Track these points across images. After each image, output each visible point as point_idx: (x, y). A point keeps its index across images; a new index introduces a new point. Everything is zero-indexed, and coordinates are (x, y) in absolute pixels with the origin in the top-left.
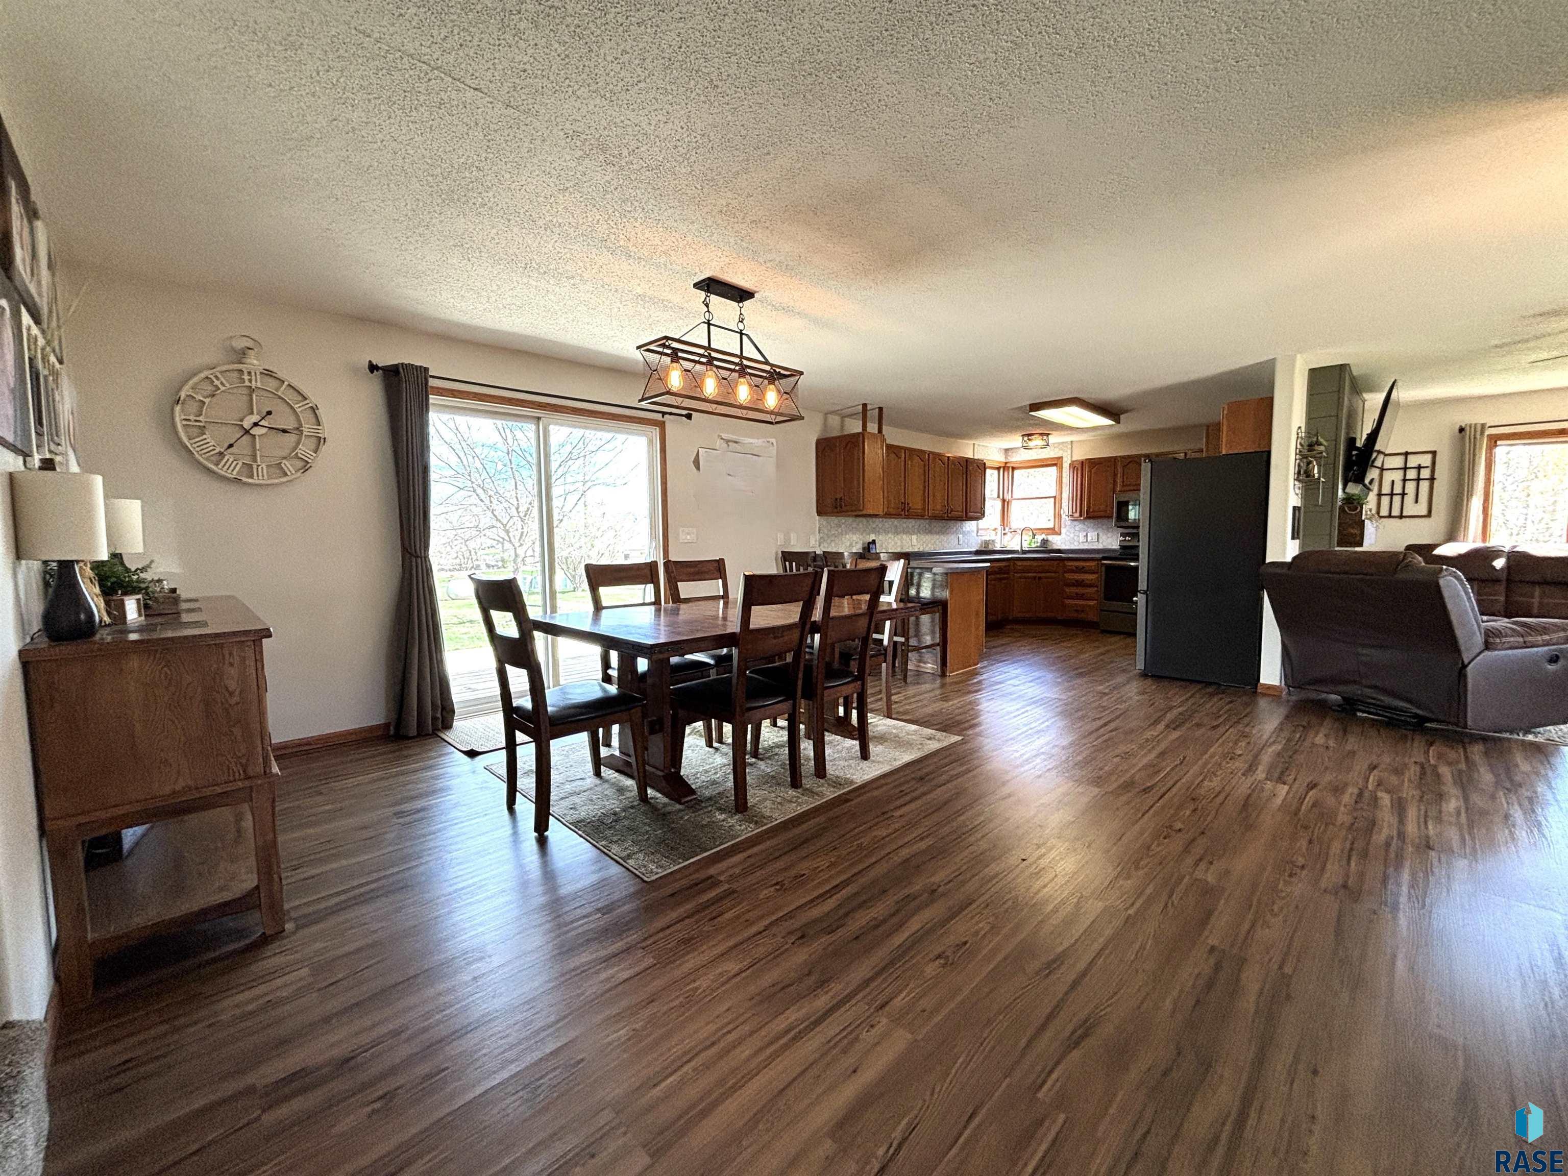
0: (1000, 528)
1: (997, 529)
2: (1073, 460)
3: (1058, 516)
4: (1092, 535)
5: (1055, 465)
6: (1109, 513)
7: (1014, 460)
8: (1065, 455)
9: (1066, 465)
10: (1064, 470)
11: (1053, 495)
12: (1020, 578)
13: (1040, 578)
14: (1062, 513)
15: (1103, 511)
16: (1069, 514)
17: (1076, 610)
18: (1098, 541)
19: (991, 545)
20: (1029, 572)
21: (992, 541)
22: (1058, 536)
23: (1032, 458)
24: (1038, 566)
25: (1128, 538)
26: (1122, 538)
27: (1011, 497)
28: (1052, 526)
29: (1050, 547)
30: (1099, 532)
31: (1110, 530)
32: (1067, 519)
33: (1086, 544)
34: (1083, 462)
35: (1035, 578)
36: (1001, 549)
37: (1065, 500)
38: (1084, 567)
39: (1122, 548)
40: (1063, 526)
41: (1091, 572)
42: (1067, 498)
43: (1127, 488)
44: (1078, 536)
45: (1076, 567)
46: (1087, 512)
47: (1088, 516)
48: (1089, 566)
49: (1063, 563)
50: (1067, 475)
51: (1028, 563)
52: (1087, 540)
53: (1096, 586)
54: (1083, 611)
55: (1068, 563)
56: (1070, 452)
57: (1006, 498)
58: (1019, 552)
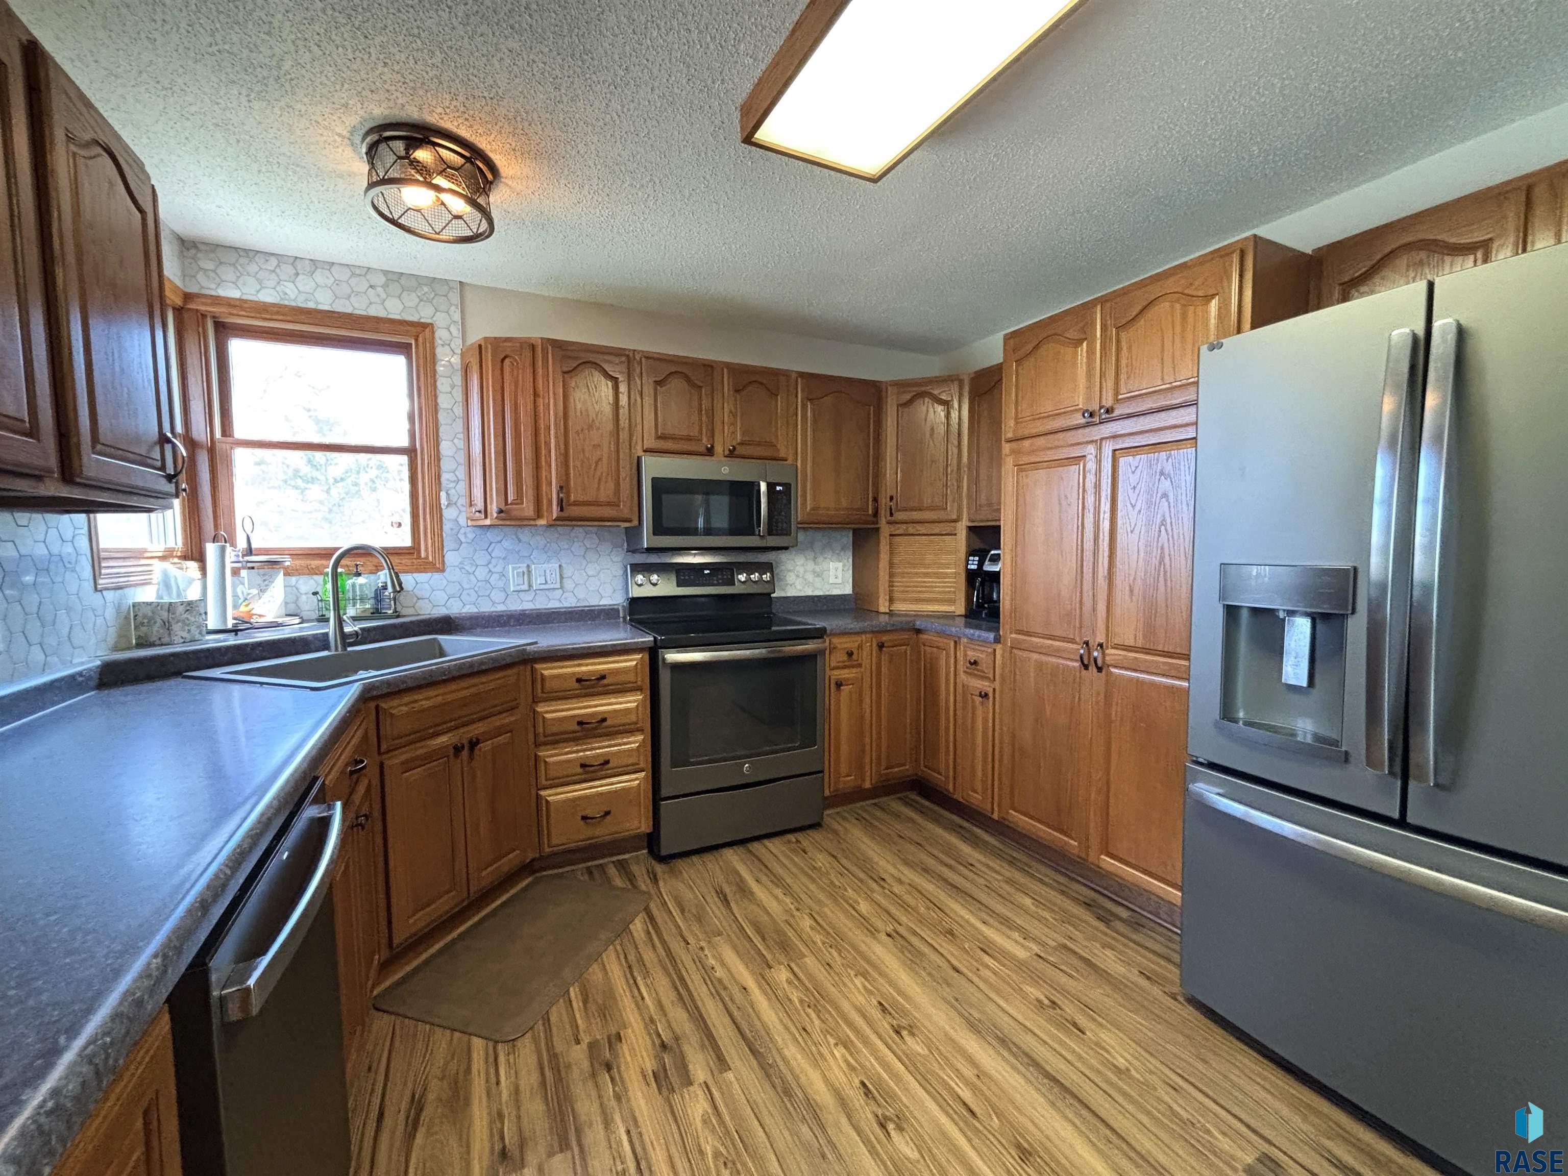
0: (211, 550)
1: (195, 553)
2: (475, 337)
3: (426, 509)
4: (544, 573)
5: (402, 348)
6: (625, 510)
7: (231, 292)
8: (440, 320)
9: (446, 356)
10: (442, 368)
11: (404, 442)
12: (408, 766)
13: (473, 744)
14: (444, 501)
15: (609, 504)
16: (480, 505)
17: (584, 818)
18: (562, 587)
19: (176, 627)
20: (437, 735)
21: (181, 609)
22: (437, 576)
23: (311, 305)
24: (464, 703)
25: (654, 578)
26: (640, 578)
27: (224, 434)
28: (407, 542)
29: (410, 611)
30: (563, 563)
31: (591, 555)
32: (462, 521)
33: (529, 596)
34: (533, 347)
35: (458, 749)
36: (231, 641)
37: (453, 466)
38: (603, 677)
39: (635, 603)
40: (448, 544)
41: (622, 690)
42: (461, 458)
43: (669, 445)
44: (503, 575)
45: (579, 680)
46: (560, 502)
47: (565, 514)
48: (617, 672)
49: (533, 671)
50: (453, 387)
51: (426, 700)
52: (530, 586)
53: (641, 730)
54: (608, 813)
55: (548, 671)
56: (457, 316)
57: (200, 431)
58: (326, 647)
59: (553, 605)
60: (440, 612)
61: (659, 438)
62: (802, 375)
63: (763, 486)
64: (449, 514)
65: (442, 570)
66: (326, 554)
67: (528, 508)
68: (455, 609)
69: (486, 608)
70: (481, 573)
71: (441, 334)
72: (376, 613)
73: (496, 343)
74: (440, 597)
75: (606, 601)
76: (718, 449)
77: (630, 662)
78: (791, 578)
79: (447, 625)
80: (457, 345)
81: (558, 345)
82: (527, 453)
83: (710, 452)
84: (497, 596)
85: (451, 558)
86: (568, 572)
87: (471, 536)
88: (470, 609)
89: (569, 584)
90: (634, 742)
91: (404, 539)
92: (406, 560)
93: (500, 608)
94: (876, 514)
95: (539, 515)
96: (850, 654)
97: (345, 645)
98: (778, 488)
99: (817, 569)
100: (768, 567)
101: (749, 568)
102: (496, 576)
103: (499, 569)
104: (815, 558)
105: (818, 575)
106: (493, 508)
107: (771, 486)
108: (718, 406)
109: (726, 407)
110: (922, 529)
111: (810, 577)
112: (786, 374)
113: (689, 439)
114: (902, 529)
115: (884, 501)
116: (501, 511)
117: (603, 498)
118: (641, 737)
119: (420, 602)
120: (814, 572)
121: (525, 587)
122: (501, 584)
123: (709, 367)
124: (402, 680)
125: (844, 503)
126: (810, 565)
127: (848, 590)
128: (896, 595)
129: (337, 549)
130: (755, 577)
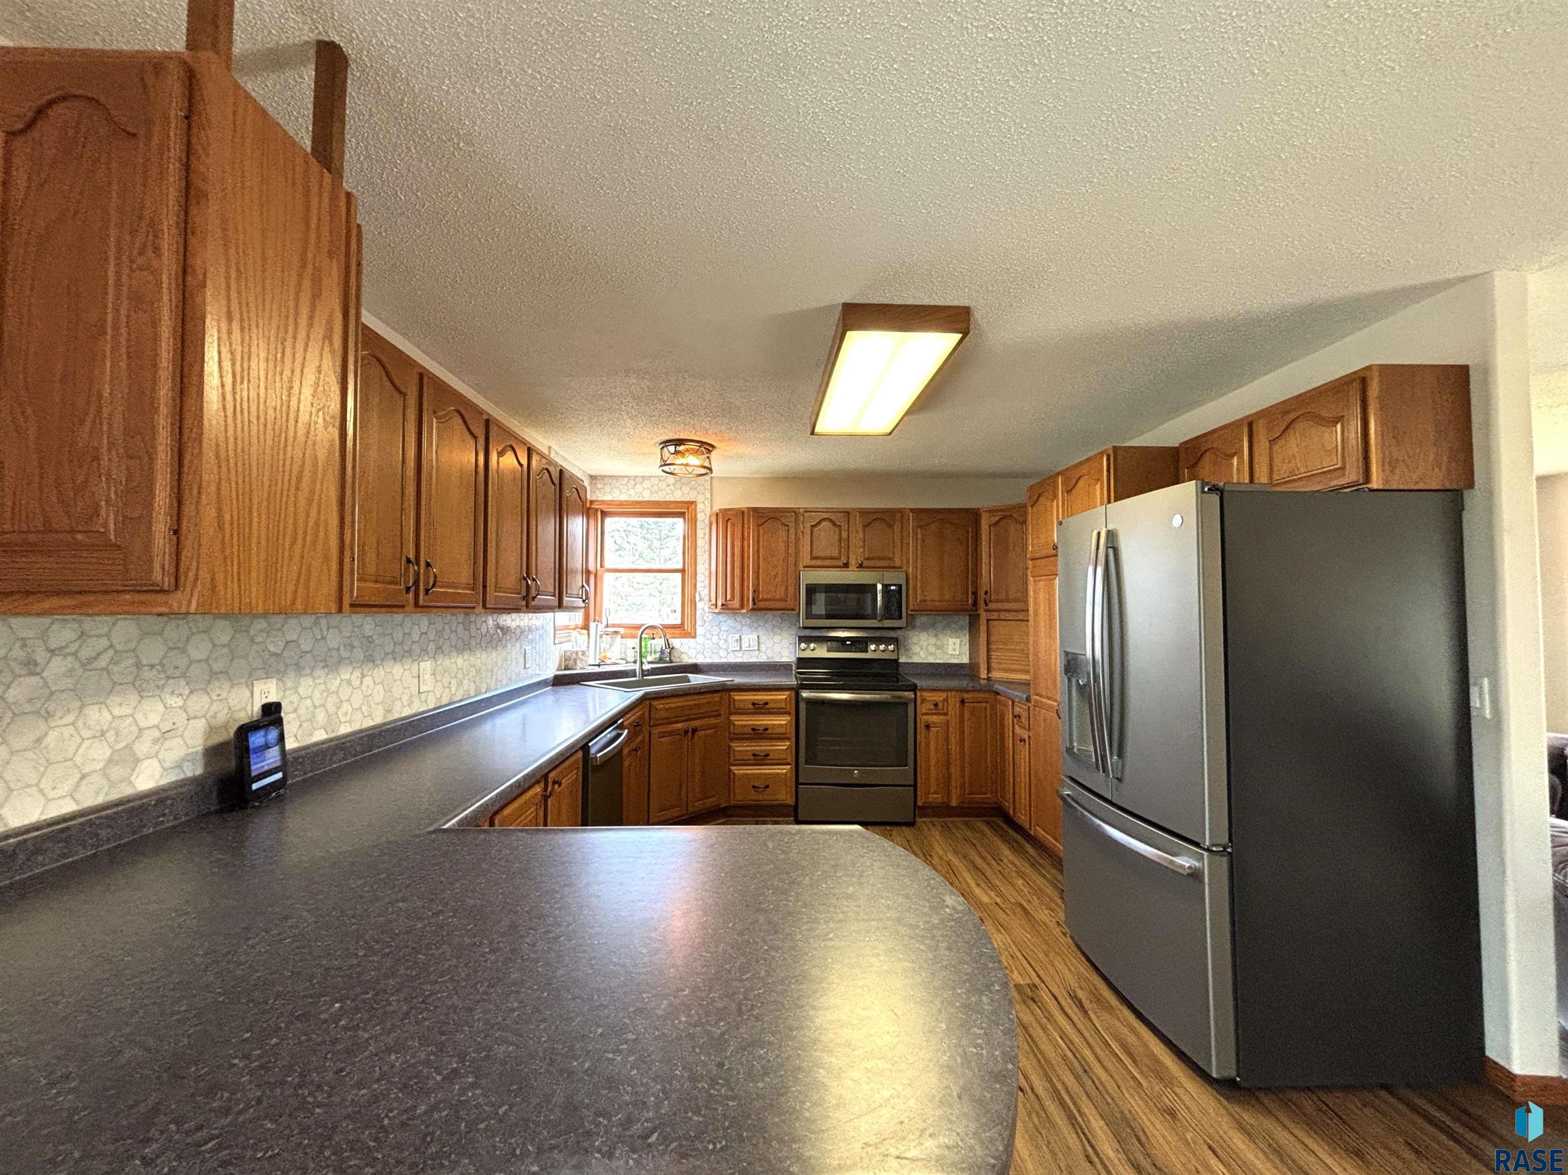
0: (592, 625)
1: (586, 627)
2: (716, 508)
3: (689, 603)
4: (750, 638)
5: (681, 515)
6: (790, 603)
7: (608, 498)
8: (700, 499)
9: (704, 514)
10: (700, 525)
11: (680, 566)
12: (663, 735)
13: (694, 731)
14: (697, 599)
15: (781, 600)
16: (714, 602)
17: (754, 787)
18: (759, 650)
19: (578, 662)
20: (677, 722)
21: (580, 654)
22: (692, 640)
23: (641, 499)
24: (690, 708)
25: (812, 645)
26: (803, 645)
27: (602, 566)
28: (679, 622)
29: (678, 660)
30: (760, 633)
31: (777, 630)
32: (707, 610)
33: (740, 654)
34: (743, 513)
35: (686, 732)
36: (597, 670)
37: (703, 578)
38: (766, 704)
39: (802, 662)
40: (699, 622)
41: (779, 712)
42: (707, 573)
43: (819, 563)
44: (726, 640)
45: (753, 704)
46: (753, 600)
47: (755, 607)
48: (776, 701)
49: (730, 696)
50: (705, 534)
51: (675, 703)
52: (741, 647)
53: (789, 739)
54: (767, 787)
55: (737, 696)
56: (708, 496)
57: (592, 567)
58: (635, 676)
59: (754, 660)
60: (692, 661)
61: (813, 558)
62: (912, 510)
63: (879, 587)
64: (700, 605)
65: (695, 637)
66: (637, 627)
67: (736, 603)
68: (700, 660)
69: (716, 660)
70: (715, 639)
71: (700, 506)
72: (661, 660)
73: (725, 512)
74: (693, 653)
75: (785, 659)
76: (853, 562)
77: (783, 696)
78: (916, 649)
79: (695, 668)
80: (708, 511)
81: (755, 510)
82: (737, 572)
83: (846, 565)
84: (723, 653)
85: (700, 630)
86: (762, 640)
87: (710, 618)
88: (708, 660)
89: (763, 647)
90: (783, 746)
91: (676, 619)
92: (678, 631)
93: (724, 660)
94: (975, 603)
95: (742, 607)
96: (936, 705)
97: (643, 675)
98: (892, 588)
99: (939, 643)
100: (896, 641)
101: (878, 641)
102: (722, 642)
103: (724, 637)
104: (936, 636)
105: (938, 647)
106: (719, 604)
107: (886, 587)
108: (852, 535)
109: (857, 537)
110: (1010, 616)
111: (932, 649)
112: (901, 511)
113: (832, 558)
114: (995, 615)
115: (981, 593)
116: (723, 605)
117: (778, 597)
118: (788, 743)
119: (683, 655)
120: (935, 645)
121: (738, 648)
122: (725, 646)
123: (847, 513)
124: (662, 692)
125: (947, 597)
126: (933, 641)
127: (965, 660)
128: (993, 665)
129: (642, 625)
130: (882, 647)
